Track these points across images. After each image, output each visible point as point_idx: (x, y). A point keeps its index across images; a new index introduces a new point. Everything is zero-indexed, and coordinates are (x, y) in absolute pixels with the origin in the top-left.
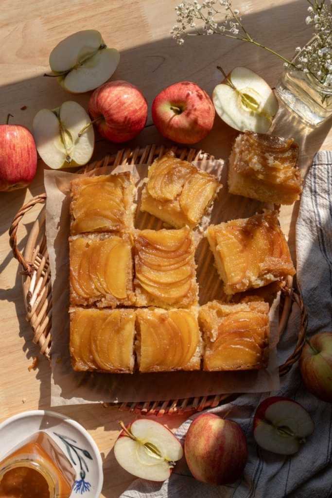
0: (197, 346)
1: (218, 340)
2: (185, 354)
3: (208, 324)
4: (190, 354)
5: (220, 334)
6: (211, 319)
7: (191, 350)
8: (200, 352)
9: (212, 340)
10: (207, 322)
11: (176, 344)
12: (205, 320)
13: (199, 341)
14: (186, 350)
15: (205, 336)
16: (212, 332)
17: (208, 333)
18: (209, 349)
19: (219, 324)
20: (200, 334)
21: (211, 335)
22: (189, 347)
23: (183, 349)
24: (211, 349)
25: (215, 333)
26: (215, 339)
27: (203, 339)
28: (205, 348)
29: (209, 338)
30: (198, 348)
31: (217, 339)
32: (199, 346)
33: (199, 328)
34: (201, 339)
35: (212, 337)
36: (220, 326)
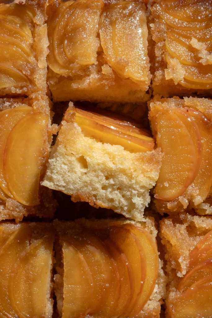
0: (154, 283)
1: (190, 273)
2: (135, 297)
3: (173, 248)
4: (143, 296)
5: (192, 265)
6: (178, 240)
7: (146, 289)
8: (160, 292)
9: (179, 275)
10: (171, 245)
11: (120, 280)
12: (169, 242)
13: (159, 276)
14: (137, 290)
15: (168, 268)
16: (180, 260)
17: (173, 263)
18: (174, 289)
19: (192, 249)
20: (160, 264)
21: (178, 265)
22: (142, 286)
23: (132, 287)
24: (178, 288)
25: (184, 263)
26: (184, 272)
27: (166, 273)
28: (168, 286)
29: (174, 271)
30: (157, 286)
31: (187, 273)
32: (158, 284)
33: (159, 253)
34: (162, 272)
35: (180, 270)
36: (192, 251)
